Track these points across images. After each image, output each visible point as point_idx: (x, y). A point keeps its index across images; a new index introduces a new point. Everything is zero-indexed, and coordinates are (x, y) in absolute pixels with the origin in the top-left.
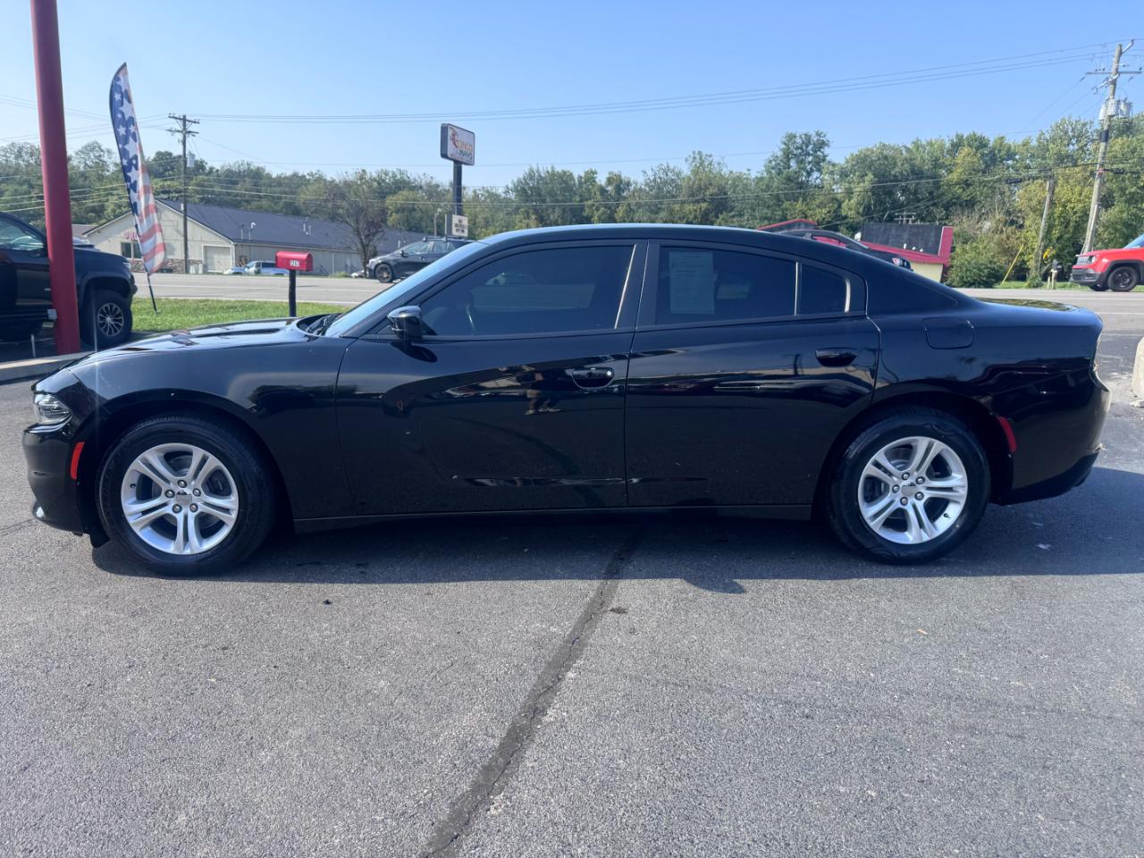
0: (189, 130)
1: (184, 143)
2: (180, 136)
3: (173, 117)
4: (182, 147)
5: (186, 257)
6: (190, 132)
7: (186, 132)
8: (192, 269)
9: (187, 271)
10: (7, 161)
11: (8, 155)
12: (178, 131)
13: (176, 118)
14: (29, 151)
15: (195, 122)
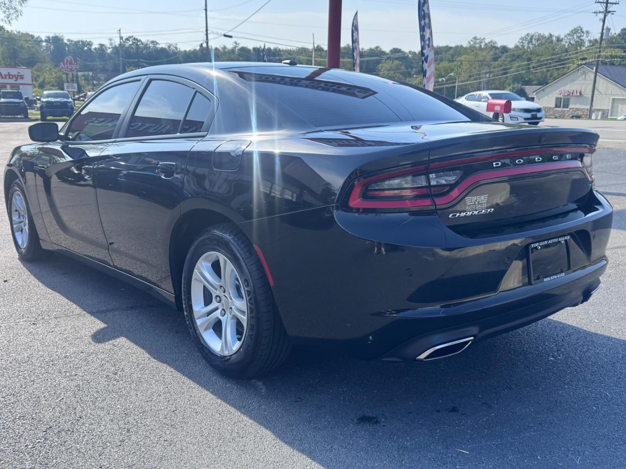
0: (608, 10)
1: (604, 21)
2: (601, 16)
3: (598, 2)
4: (602, 24)
5: (591, 107)
6: (609, 12)
7: (607, 12)
8: (593, 117)
9: (590, 118)
10: (522, 46)
11: (524, 42)
12: (600, 12)
13: (600, 3)
14: (537, 37)
15: (616, 4)
